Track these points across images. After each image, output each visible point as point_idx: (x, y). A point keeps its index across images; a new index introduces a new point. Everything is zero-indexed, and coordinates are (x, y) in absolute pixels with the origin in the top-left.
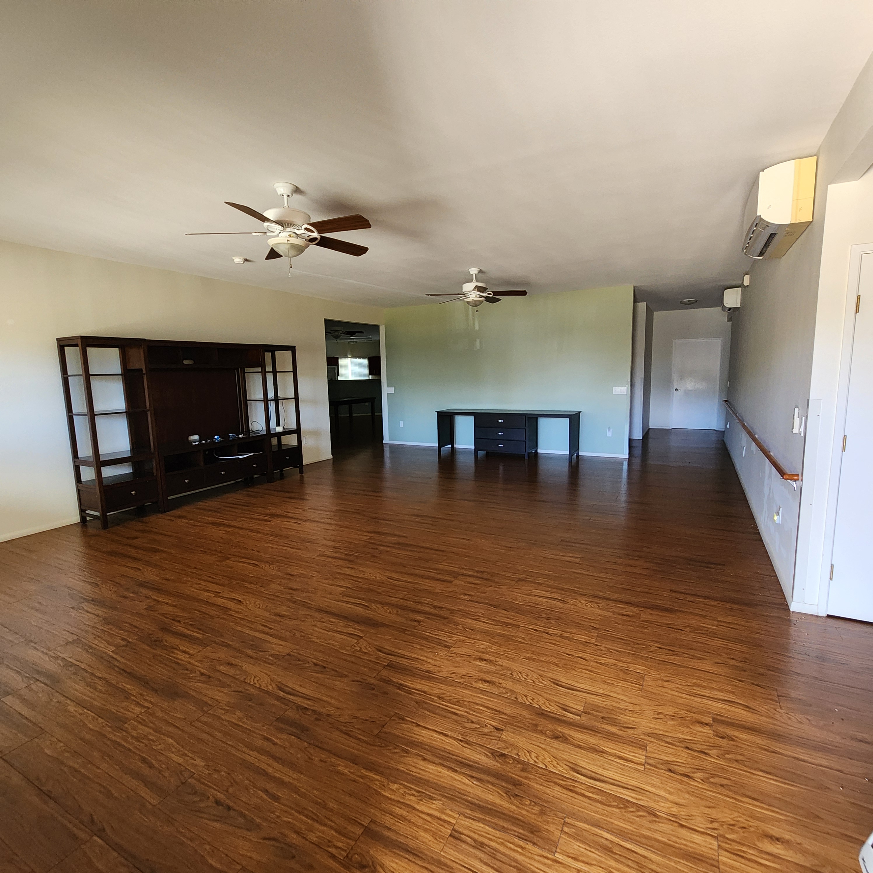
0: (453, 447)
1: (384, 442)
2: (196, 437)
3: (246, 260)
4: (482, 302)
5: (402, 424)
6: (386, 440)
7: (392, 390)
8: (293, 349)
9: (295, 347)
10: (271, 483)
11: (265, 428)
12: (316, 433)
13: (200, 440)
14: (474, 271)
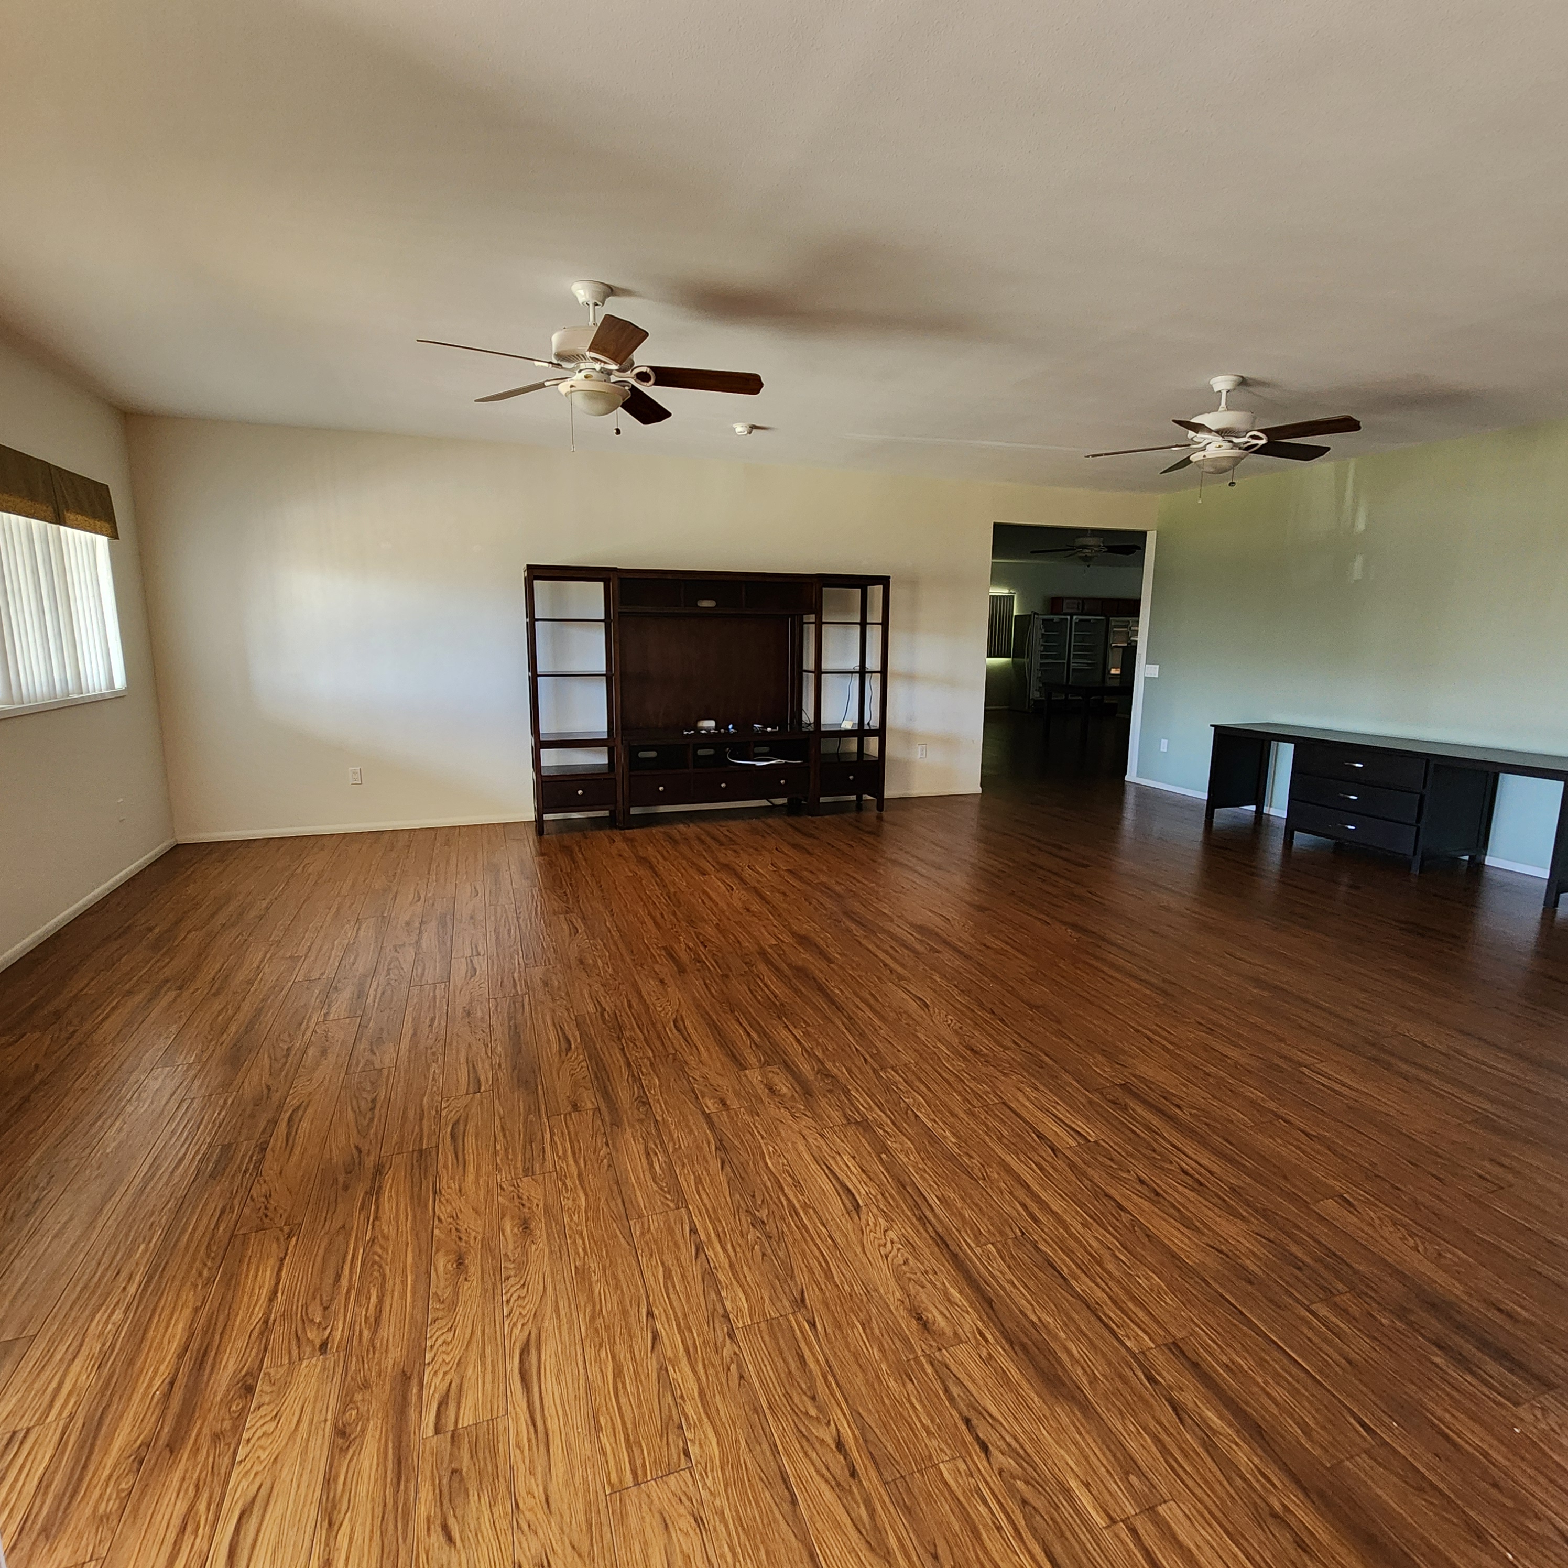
0: (1259, 812)
1: (1127, 778)
2: (711, 724)
3: (754, 427)
4: (1236, 460)
5: (1164, 745)
6: (1131, 776)
7: (1153, 671)
8: (884, 581)
9: (889, 577)
10: (812, 816)
11: (812, 720)
12: (949, 742)
13: (716, 728)
14: (1222, 383)
